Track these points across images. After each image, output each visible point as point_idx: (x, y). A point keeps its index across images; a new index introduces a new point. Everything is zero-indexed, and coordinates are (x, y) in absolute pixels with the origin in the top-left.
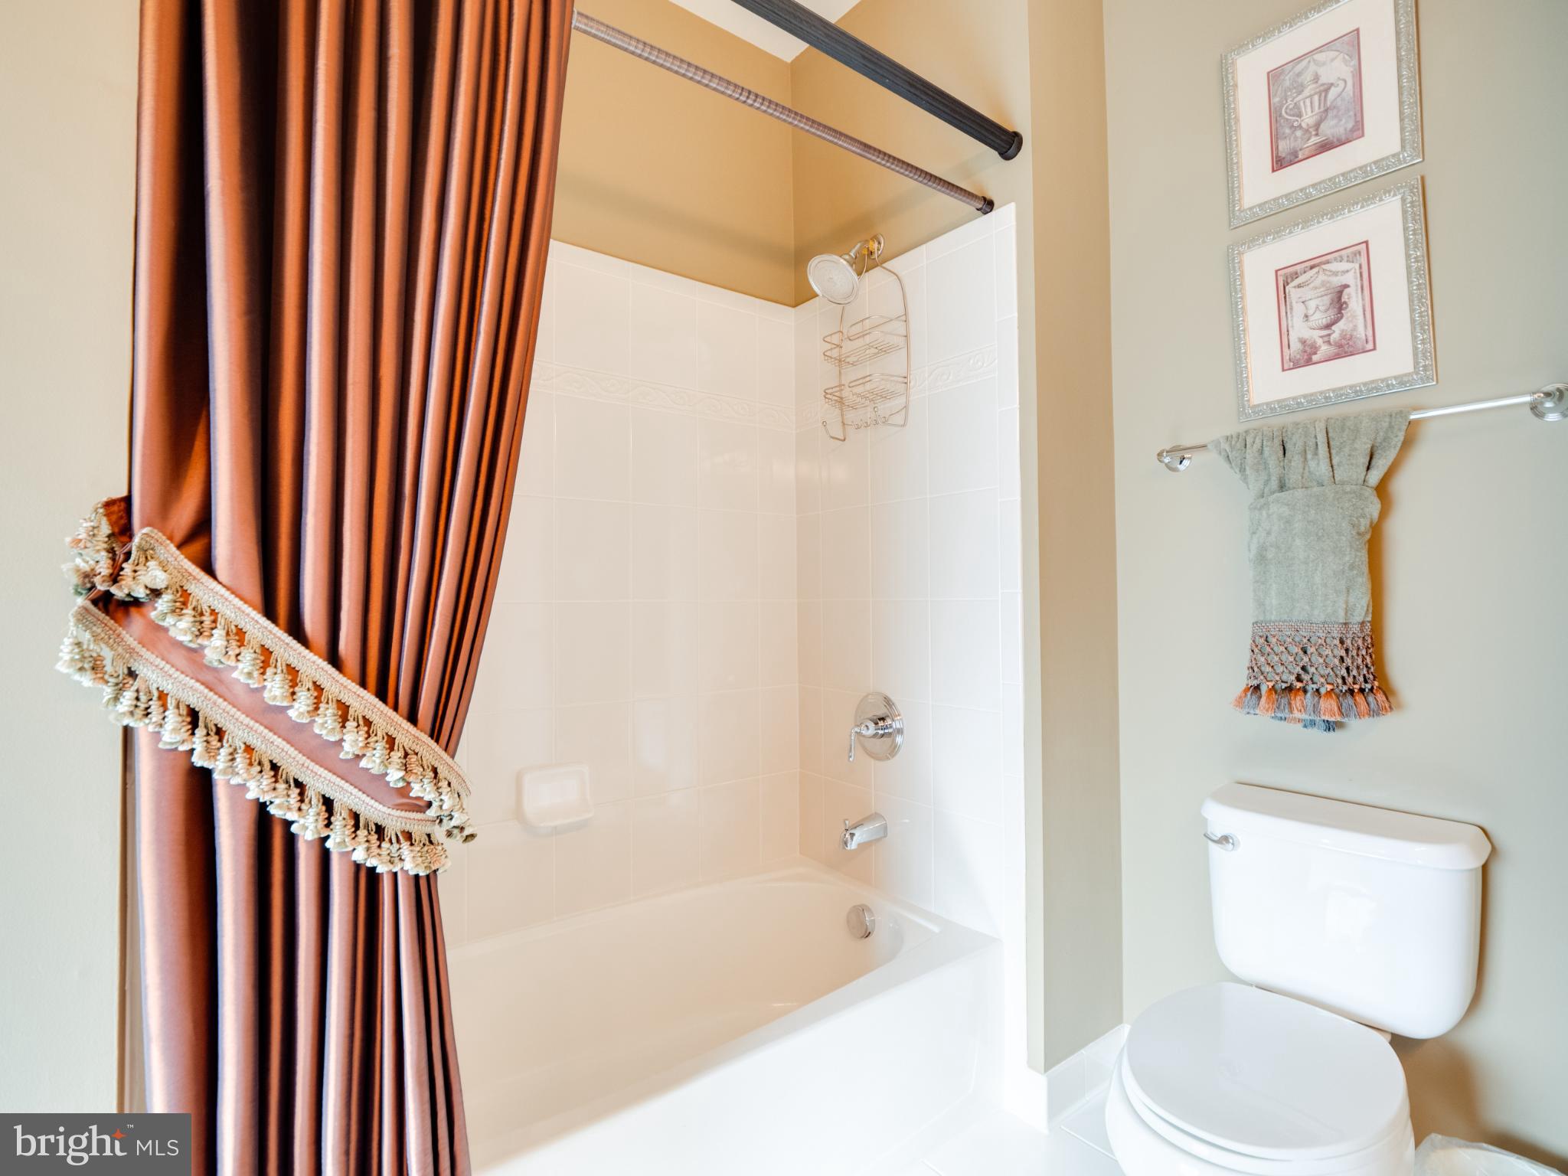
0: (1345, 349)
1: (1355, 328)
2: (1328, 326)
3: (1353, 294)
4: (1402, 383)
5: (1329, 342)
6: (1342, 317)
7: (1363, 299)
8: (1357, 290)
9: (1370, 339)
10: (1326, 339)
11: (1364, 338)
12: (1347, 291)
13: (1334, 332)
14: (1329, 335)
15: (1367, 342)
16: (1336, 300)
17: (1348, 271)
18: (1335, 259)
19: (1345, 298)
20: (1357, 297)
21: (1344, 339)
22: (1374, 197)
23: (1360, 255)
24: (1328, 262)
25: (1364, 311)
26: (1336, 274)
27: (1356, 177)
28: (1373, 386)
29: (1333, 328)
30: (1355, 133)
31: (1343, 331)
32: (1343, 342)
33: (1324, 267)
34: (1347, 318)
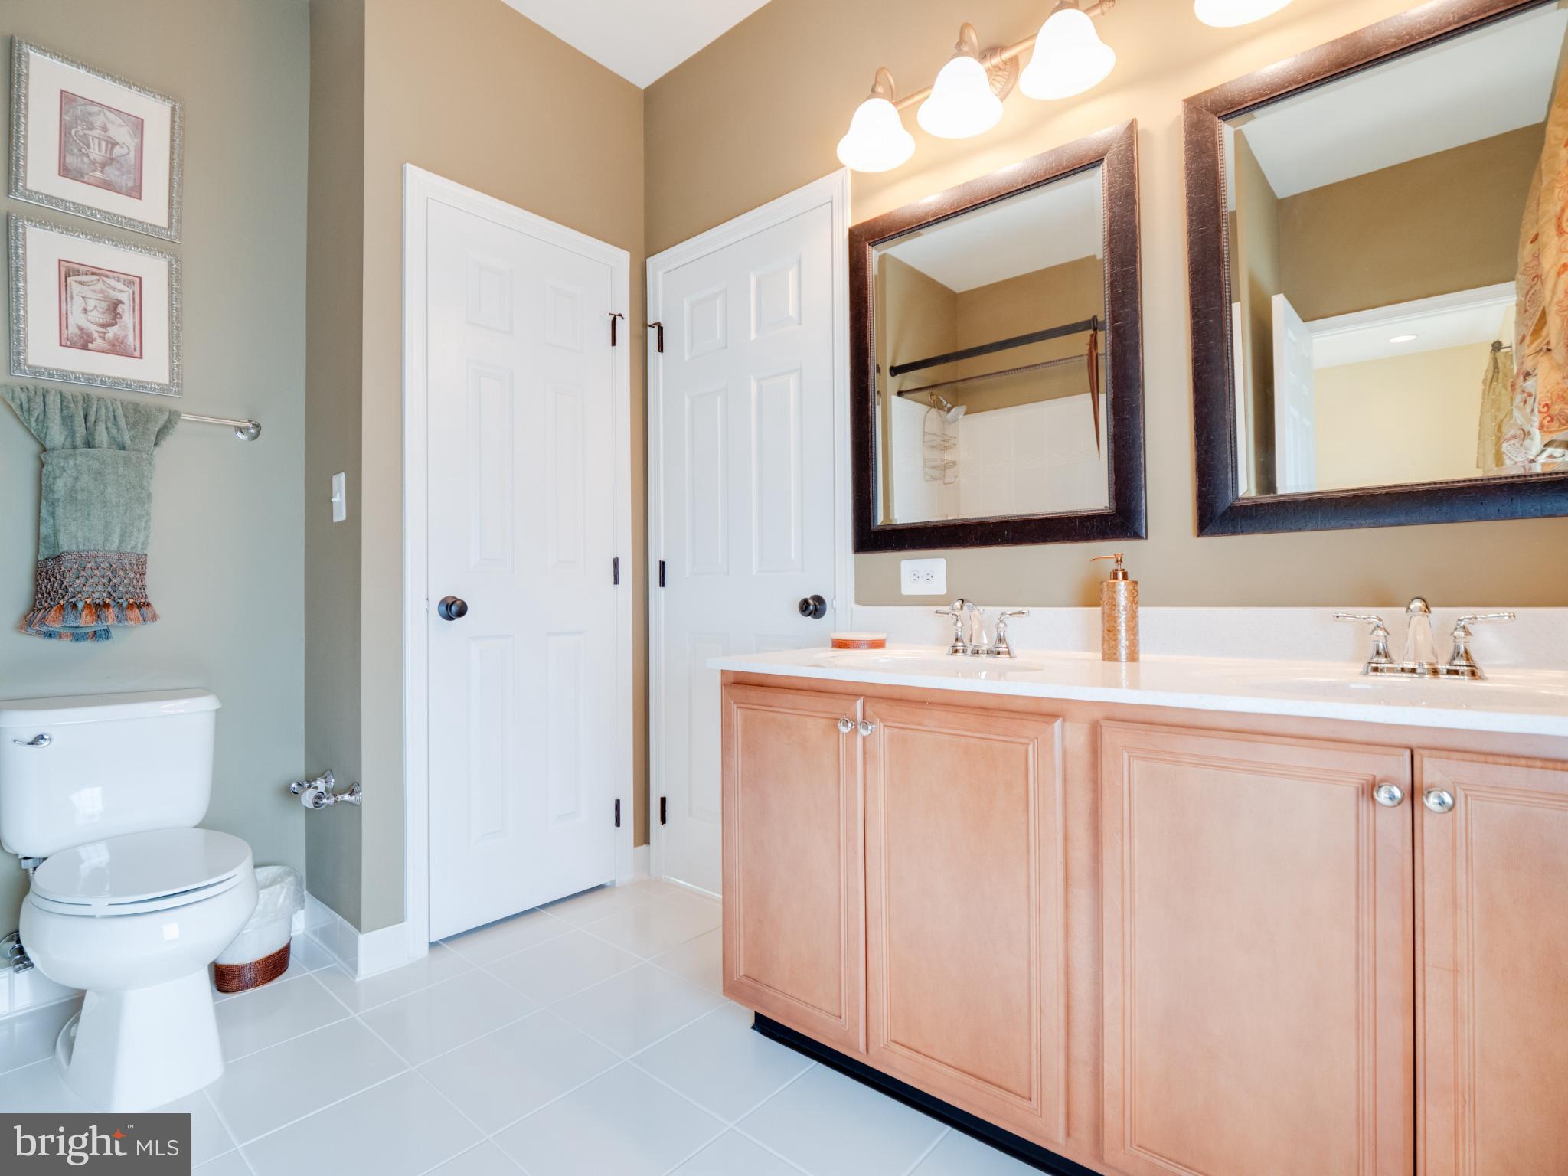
0: (117, 348)
1: (126, 336)
2: (104, 326)
3: (126, 310)
4: (162, 390)
5: (104, 338)
6: (116, 324)
7: (134, 318)
8: (129, 309)
9: (138, 349)
10: (101, 335)
11: (133, 346)
12: (121, 305)
13: (109, 332)
14: (105, 333)
15: (135, 350)
16: (112, 308)
17: (123, 291)
18: (114, 277)
19: (119, 309)
20: (129, 314)
21: (118, 341)
22: (150, 250)
23: (134, 284)
24: (107, 276)
25: (134, 327)
26: (114, 289)
27: (134, 226)
28: (141, 384)
29: (108, 329)
30: (133, 193)
31: (116, 334)
32: (116, 343)
33: (104, 278)
34: (120, 327)
